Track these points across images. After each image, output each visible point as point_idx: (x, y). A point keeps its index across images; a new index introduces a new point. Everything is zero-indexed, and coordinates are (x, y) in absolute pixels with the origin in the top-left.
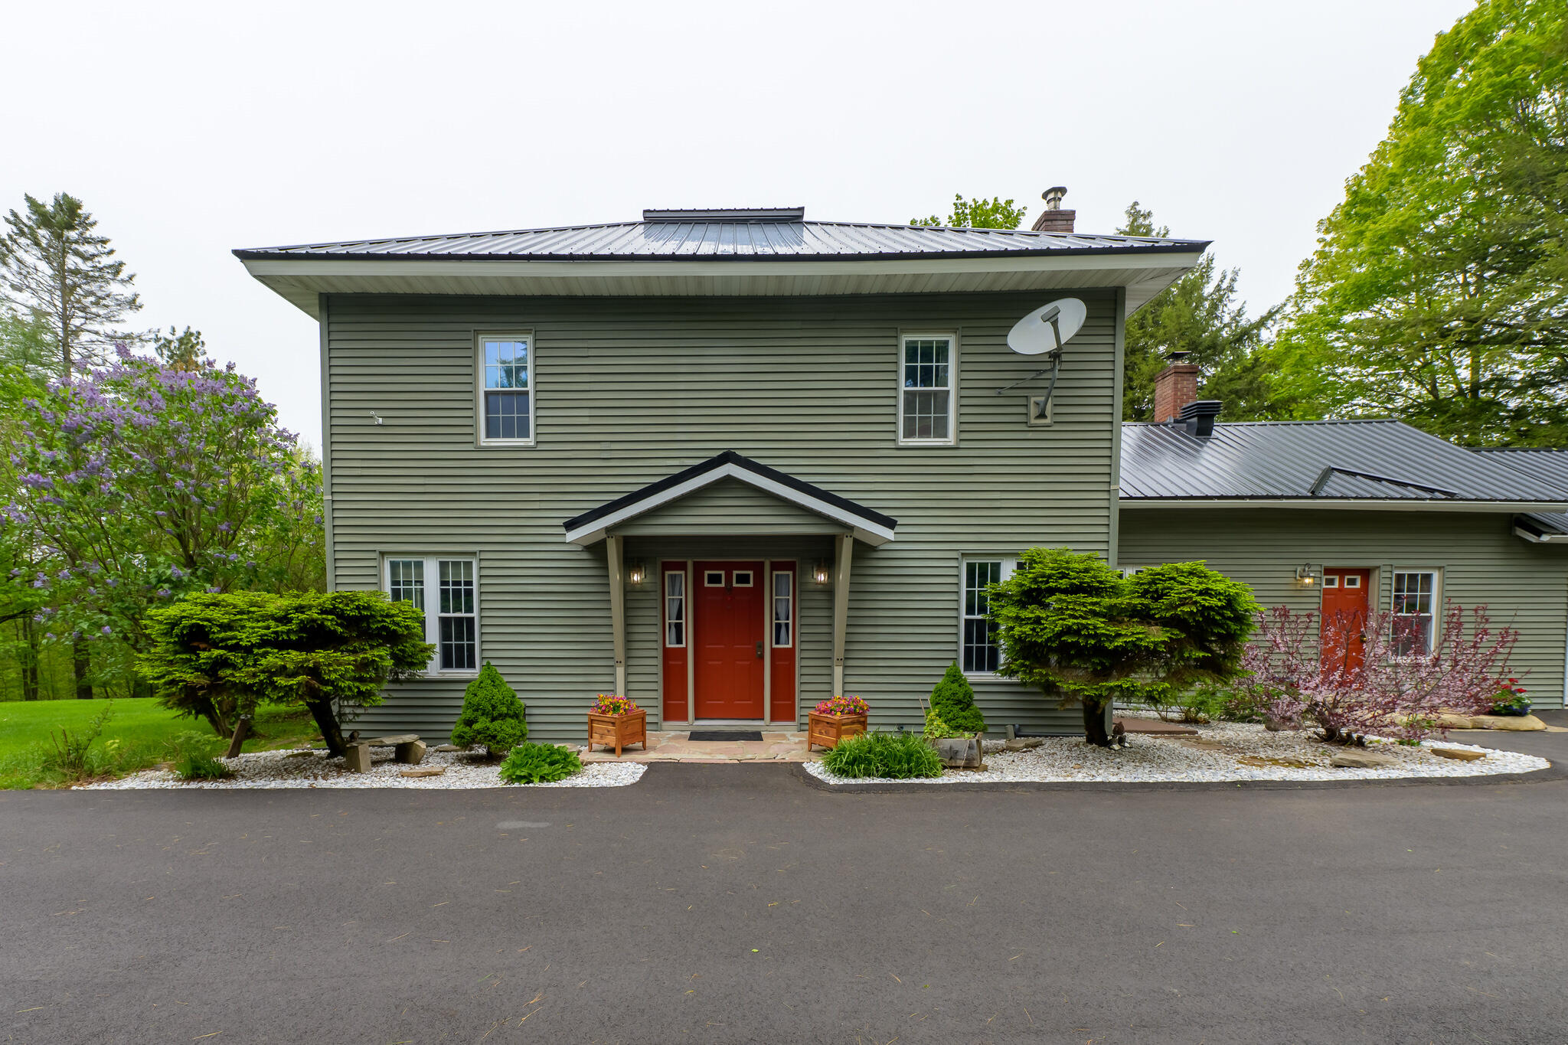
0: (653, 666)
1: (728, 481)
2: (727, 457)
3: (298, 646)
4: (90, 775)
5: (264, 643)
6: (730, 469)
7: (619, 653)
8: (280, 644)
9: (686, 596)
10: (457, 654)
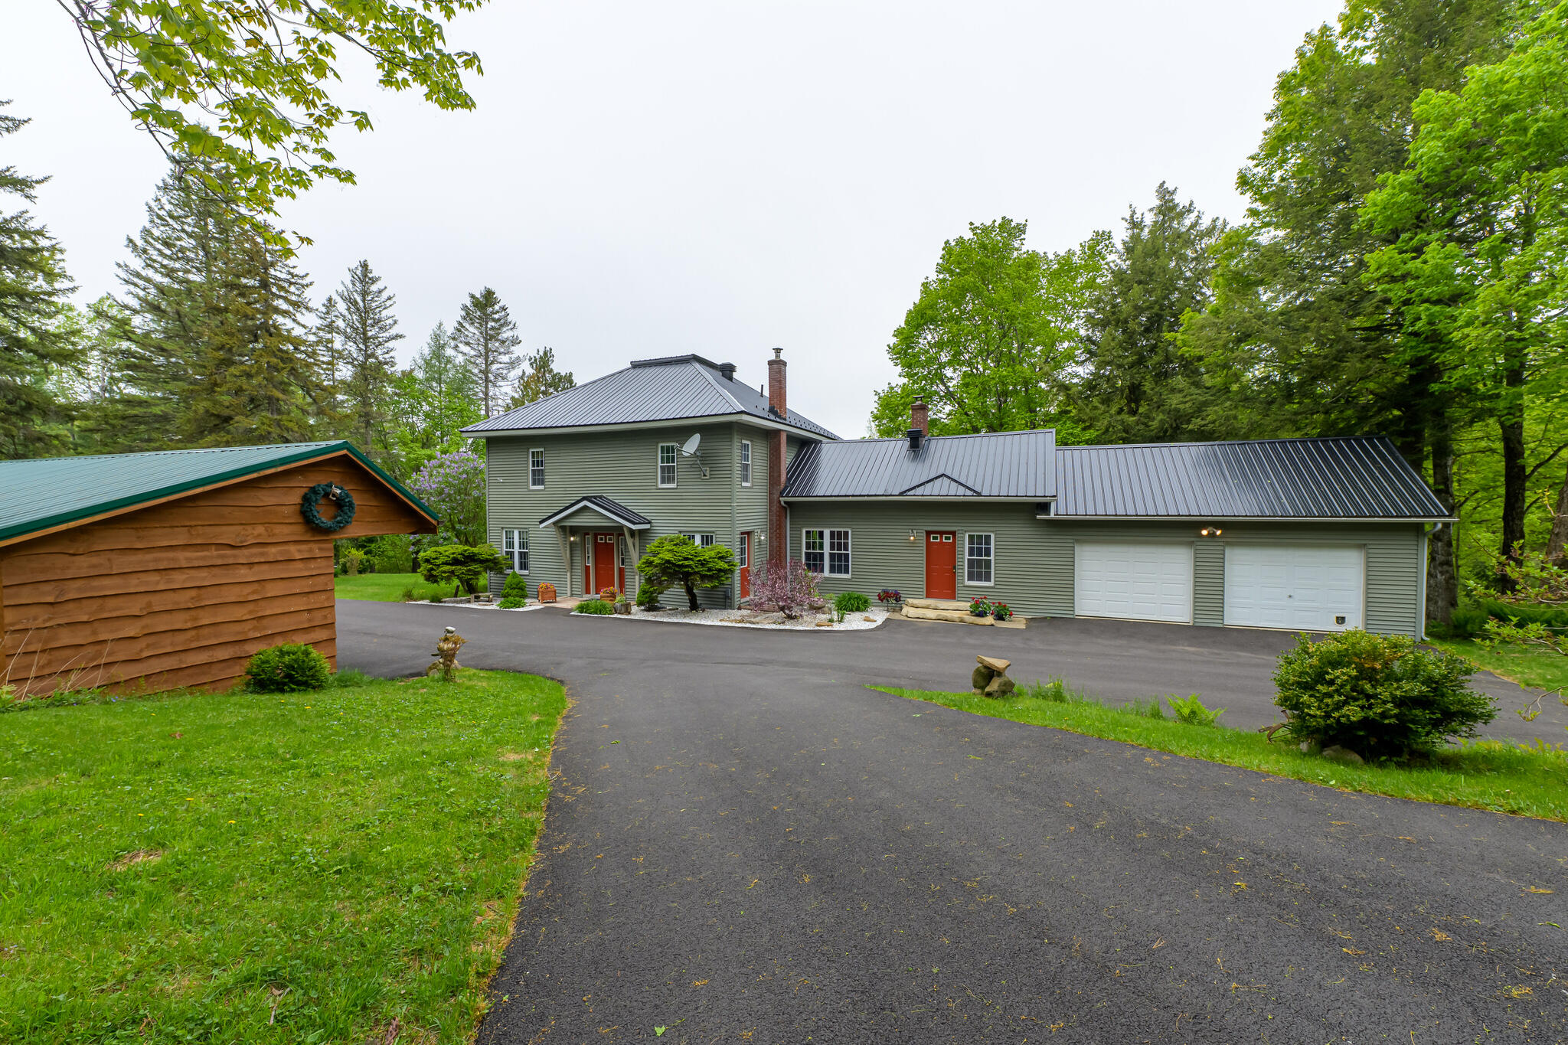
0: (579, 572)
1: (585, 508)
2: (584, 499)
3: (452, 565)
4: (412, 600)
5: (443, 563)
6: (585, 503)
7: (568, 567)
8: (446, 563)
9: (590, 547)
10: (524, 566)
